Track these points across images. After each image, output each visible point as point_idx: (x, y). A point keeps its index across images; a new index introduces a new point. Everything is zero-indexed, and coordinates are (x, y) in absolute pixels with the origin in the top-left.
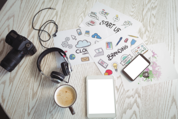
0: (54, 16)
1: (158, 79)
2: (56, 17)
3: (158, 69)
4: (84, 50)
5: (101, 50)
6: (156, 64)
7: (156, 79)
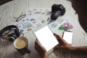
0: (9, 18)
1: (72, 29)
2: (10, 18)
3: (71, 25)
4: (28, 26)
5: (39, 24)
6: (69, 23)
7: (71, 29)
